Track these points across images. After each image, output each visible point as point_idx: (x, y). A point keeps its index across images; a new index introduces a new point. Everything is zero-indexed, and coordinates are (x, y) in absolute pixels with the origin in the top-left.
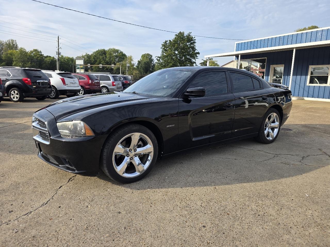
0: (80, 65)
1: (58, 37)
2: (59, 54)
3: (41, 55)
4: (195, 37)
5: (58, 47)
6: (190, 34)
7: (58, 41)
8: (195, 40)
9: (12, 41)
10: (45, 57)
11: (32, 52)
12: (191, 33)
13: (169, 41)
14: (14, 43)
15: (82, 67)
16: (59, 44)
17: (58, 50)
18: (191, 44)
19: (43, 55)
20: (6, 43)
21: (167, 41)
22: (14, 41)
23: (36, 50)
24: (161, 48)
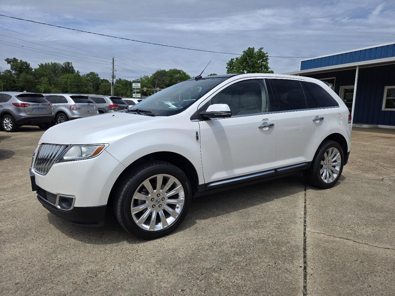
0: (137, 89)
1: (113, 59)
2: (113, 77)
3: (98, 78)
4: (267, 53)
5: (112, 70)
6: (262, 50)
7: (113, 64)
8: (267, 56)
9: (68, 63)
10: (101, 80)
11: (88, 75)
12: (263, 48)
13: (235, 60)
14: (70, 66)
15: (139, 91)
16: (114, 66)
17: (113, 72)
18: (263, 61)
19: (100, 78)
20: (63, 66)
21: (233, 59)
22: (69, 63)
23: (92, 73)
24: (226, 68)
